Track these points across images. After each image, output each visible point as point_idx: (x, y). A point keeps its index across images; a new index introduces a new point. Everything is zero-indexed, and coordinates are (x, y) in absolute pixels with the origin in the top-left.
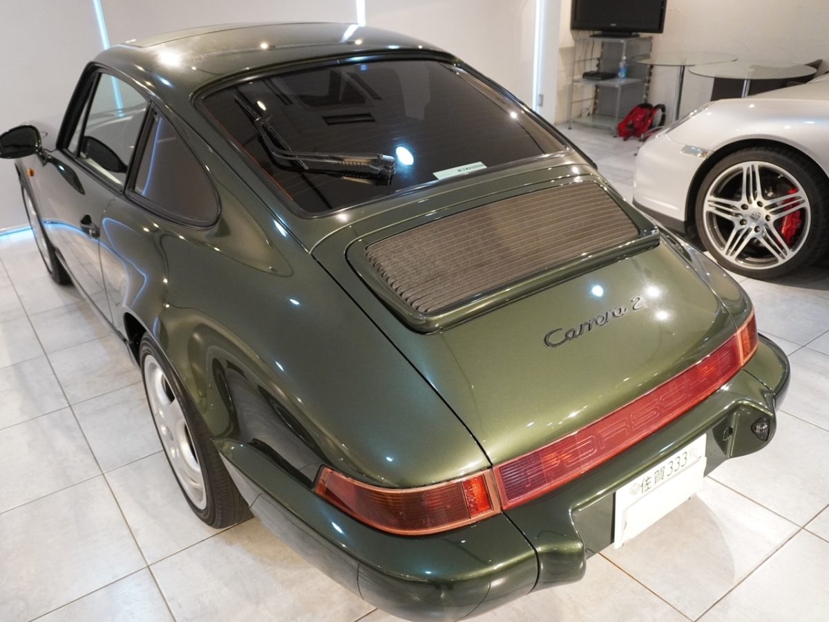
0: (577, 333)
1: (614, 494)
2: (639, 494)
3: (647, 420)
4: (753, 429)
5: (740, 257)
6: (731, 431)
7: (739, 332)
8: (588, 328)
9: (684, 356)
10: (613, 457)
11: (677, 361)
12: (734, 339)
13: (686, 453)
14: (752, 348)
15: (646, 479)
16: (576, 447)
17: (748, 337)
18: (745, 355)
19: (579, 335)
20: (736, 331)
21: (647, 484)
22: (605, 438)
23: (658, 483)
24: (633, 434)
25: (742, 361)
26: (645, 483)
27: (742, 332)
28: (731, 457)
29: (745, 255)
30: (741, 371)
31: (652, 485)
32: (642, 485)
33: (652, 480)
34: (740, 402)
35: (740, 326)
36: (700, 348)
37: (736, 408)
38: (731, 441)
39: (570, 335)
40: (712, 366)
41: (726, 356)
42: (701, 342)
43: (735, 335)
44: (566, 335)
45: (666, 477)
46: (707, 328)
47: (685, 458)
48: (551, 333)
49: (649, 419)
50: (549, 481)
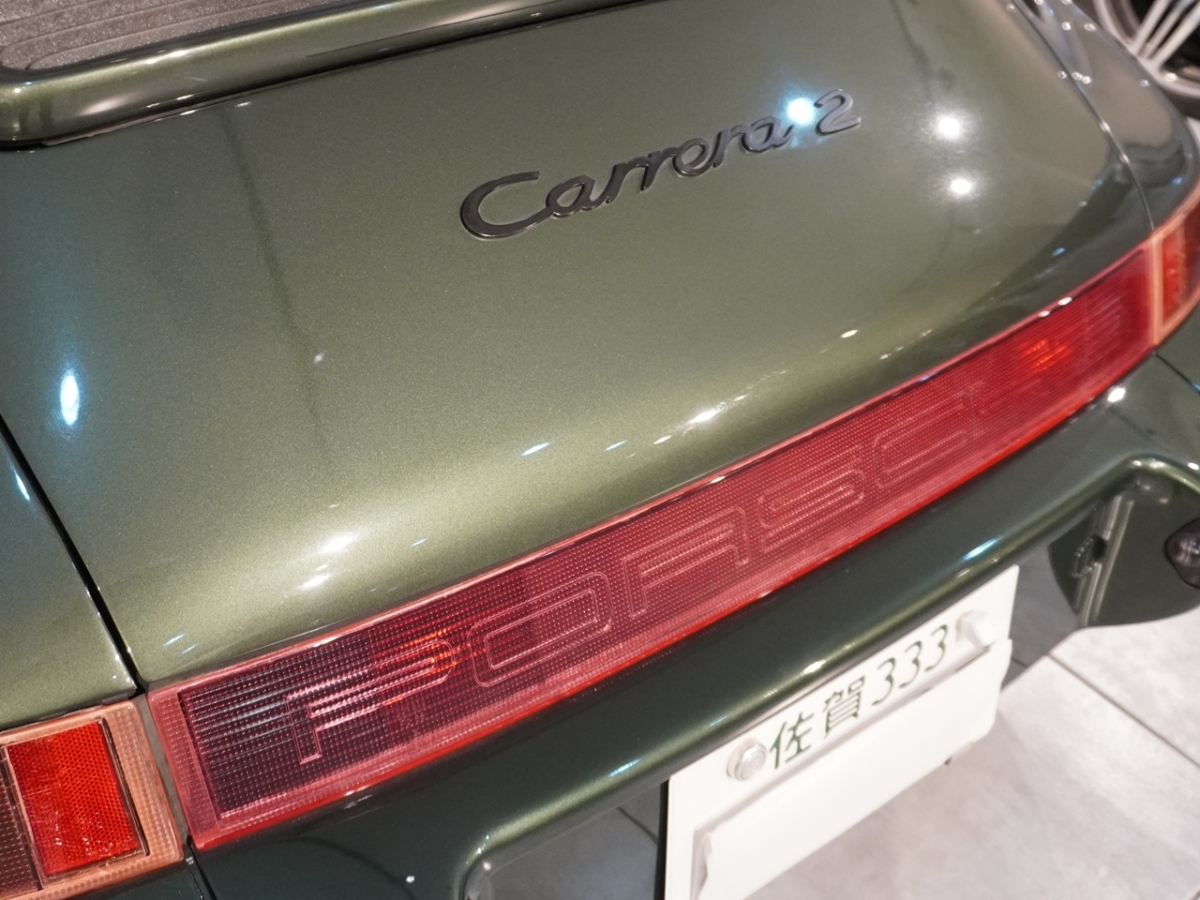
0: (594, 196)
1: (665, 788)
2: (767, 772)
3: (819, 515)
4: (1170, 550)
5: (1171, 65)
6: (1100, 550)
7: (1155, 240)
8: (638, 182)
9: (996, 292)
10: (675, 645)
11: (979, 303)
12: (1140, 261)
13: (944, 628)
14: (1190, 290)
15: (792, 722)
16: (526, 611)
17: (1182, 256)
18: (1169, 309)
19: (598, 202)
20: (1146, 235)
21: (796, 738)
22: (648, 579)
23: (836, 732)
24: (761, 562)
25: (1158, 329)
26: (786, 737)
27: (1167, 242)
28: (1093, 623)
29: (1182, 61)
30: (1152, 363)
31: (814, 739)
32: (777, 744)
33: (818, 723)
34: (1138, 463)
35: (1161, 222)
36: (1040, 276)
37: (1124, 480)
38: (1098, 576)
39: (564, 200)
40: (1062, 342)
41: (1109, 307)
42: (1044, 258)
43: (1143, 246)
44: (550, 200)
45: (866, 711)
46: (1064, 219)
47: (942, 645)
48: (488, 187)
49: (828, 511)
50: (405, 737)
